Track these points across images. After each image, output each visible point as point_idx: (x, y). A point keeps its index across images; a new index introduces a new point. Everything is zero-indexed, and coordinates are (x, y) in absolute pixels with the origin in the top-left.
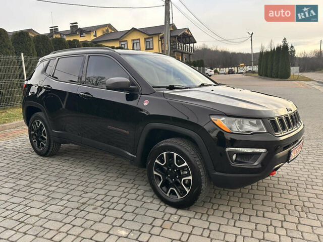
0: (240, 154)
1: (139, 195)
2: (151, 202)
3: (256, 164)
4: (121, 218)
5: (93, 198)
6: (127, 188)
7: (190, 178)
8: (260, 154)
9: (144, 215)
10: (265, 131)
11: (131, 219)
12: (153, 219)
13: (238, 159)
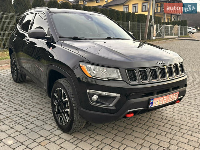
0: (100, 96)
1: (47, 118)
2: (50, 124)
3: (111, 105)
4: (20, 132)
5: (17, 114)
6: (45, 111)
7: (69, 110)
8: (115, 97)
9: (36, 133)
10: (121, 79)
11: (25, 134)
12: (40, 136)
13: (99, 100)
